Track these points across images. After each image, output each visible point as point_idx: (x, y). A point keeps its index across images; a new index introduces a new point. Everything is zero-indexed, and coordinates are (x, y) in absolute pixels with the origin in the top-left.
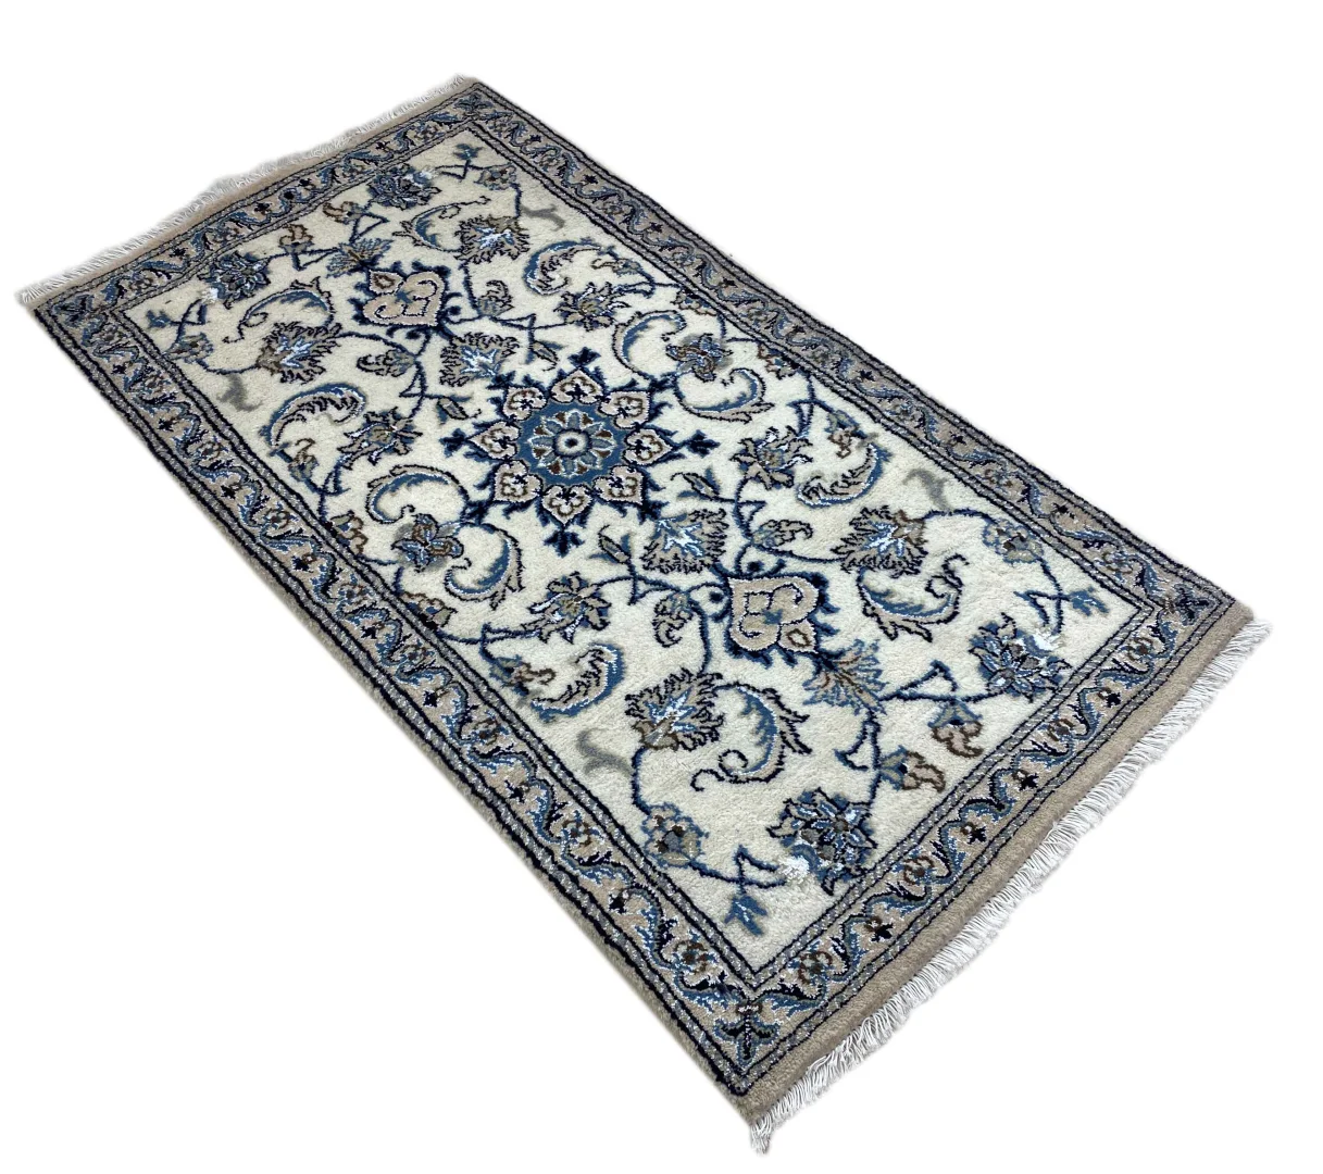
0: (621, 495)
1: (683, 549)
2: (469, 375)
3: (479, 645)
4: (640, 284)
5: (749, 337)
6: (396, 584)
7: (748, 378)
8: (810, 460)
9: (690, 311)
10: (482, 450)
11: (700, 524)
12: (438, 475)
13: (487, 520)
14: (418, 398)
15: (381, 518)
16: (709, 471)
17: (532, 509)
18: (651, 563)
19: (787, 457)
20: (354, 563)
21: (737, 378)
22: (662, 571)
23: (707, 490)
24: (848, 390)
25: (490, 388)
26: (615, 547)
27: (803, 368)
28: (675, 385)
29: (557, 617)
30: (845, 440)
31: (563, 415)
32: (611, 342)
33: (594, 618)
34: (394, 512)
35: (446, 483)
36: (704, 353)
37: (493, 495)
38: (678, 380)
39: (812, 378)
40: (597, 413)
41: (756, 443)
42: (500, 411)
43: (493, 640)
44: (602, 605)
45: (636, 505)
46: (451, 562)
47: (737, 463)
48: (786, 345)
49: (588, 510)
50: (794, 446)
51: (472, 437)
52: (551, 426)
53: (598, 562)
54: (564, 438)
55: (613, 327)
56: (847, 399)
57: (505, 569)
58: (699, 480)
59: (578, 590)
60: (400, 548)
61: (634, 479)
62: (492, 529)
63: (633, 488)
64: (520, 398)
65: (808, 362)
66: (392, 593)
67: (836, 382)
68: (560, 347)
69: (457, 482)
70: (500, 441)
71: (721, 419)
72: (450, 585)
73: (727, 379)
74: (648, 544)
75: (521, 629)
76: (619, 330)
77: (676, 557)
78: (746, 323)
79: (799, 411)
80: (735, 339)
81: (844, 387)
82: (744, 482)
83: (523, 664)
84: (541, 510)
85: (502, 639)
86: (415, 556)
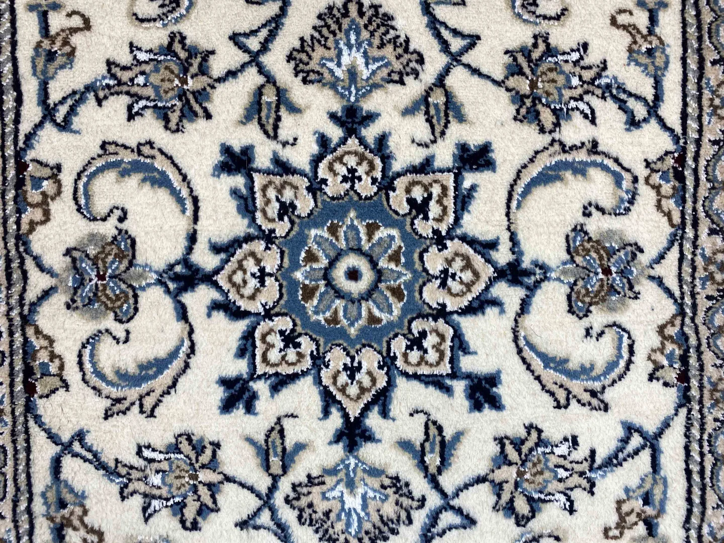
0: (343, 390)
1: (343, 509)
2: (327, 75)
3: (59, 448)
4: (638, 97)
5: (677, 294)
6: (34, 306)
7: (619, 348)
8: (572, 511)
9: (652, 194)
10: (254, 199)
11: (387, 497)
12: (185, 193)
13: (188, 298)
14: (246, 58)
15: (82, 201)
16: (458, 436)
17: (242, 326)
18: (298, 499)
19: (554, 486)
20: (12, 242)
21: (609, 338)
22: (300, 517)
23: (433, 460)
24: (701, 464)
25: (333, 116)
26: (279, 449)
27: (688, 389)
28: (532, 289)
29: (156, 480)
30: (633, 518)
31: (378, 227)
32: (526, 160)
33: (190, 513)
34: (101, 206)
35: (183, 211)
36: (607, 271)
37: (217, 271)
38: (545, 285)
39: (683, 412)
40: (416, 256)
41: (540, 442)
42: (316, 161)
43: (76, 455)
44: (210, 503)
45: (346, 416)
46: (109, 322)
47: (498, 449)
48: (704, 341)
49: (293, 378)
50: (576, 480)
51: (259, 171)
52: (351, 235)
53: (249, 451)
54: (352, 261)
55: (547, 138)
56: (688, 472)
57: (155, 376)
58: (438, 439)
59: (203, 466)
60: (74, 260)
61: (374, 381)
62: (182, 313)
63: (363, 390)
64: (352, 161)
65: (701, 387)
66: (21, 314)
67: (700, 442)
68: (461, 118)
69: (196, 219)
70: (283, 205)
71: (538, 378)
72: (87, 352)
73: (596, 329)
74: (315, 473)
75: (112, 464)
76: (552, 150)
77: (327, 514)
78: (694, 269)
79: (625, 441)
80: (659, 281)
81: (702, 455)
82: (480, 480)
83: (82, 506)
84: (248, 336)
85: (85, 460)
86: (81, 283)
